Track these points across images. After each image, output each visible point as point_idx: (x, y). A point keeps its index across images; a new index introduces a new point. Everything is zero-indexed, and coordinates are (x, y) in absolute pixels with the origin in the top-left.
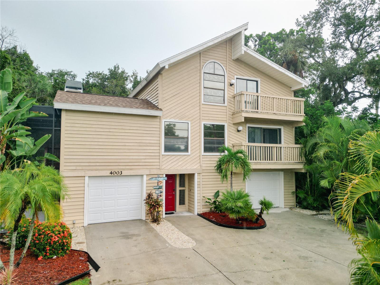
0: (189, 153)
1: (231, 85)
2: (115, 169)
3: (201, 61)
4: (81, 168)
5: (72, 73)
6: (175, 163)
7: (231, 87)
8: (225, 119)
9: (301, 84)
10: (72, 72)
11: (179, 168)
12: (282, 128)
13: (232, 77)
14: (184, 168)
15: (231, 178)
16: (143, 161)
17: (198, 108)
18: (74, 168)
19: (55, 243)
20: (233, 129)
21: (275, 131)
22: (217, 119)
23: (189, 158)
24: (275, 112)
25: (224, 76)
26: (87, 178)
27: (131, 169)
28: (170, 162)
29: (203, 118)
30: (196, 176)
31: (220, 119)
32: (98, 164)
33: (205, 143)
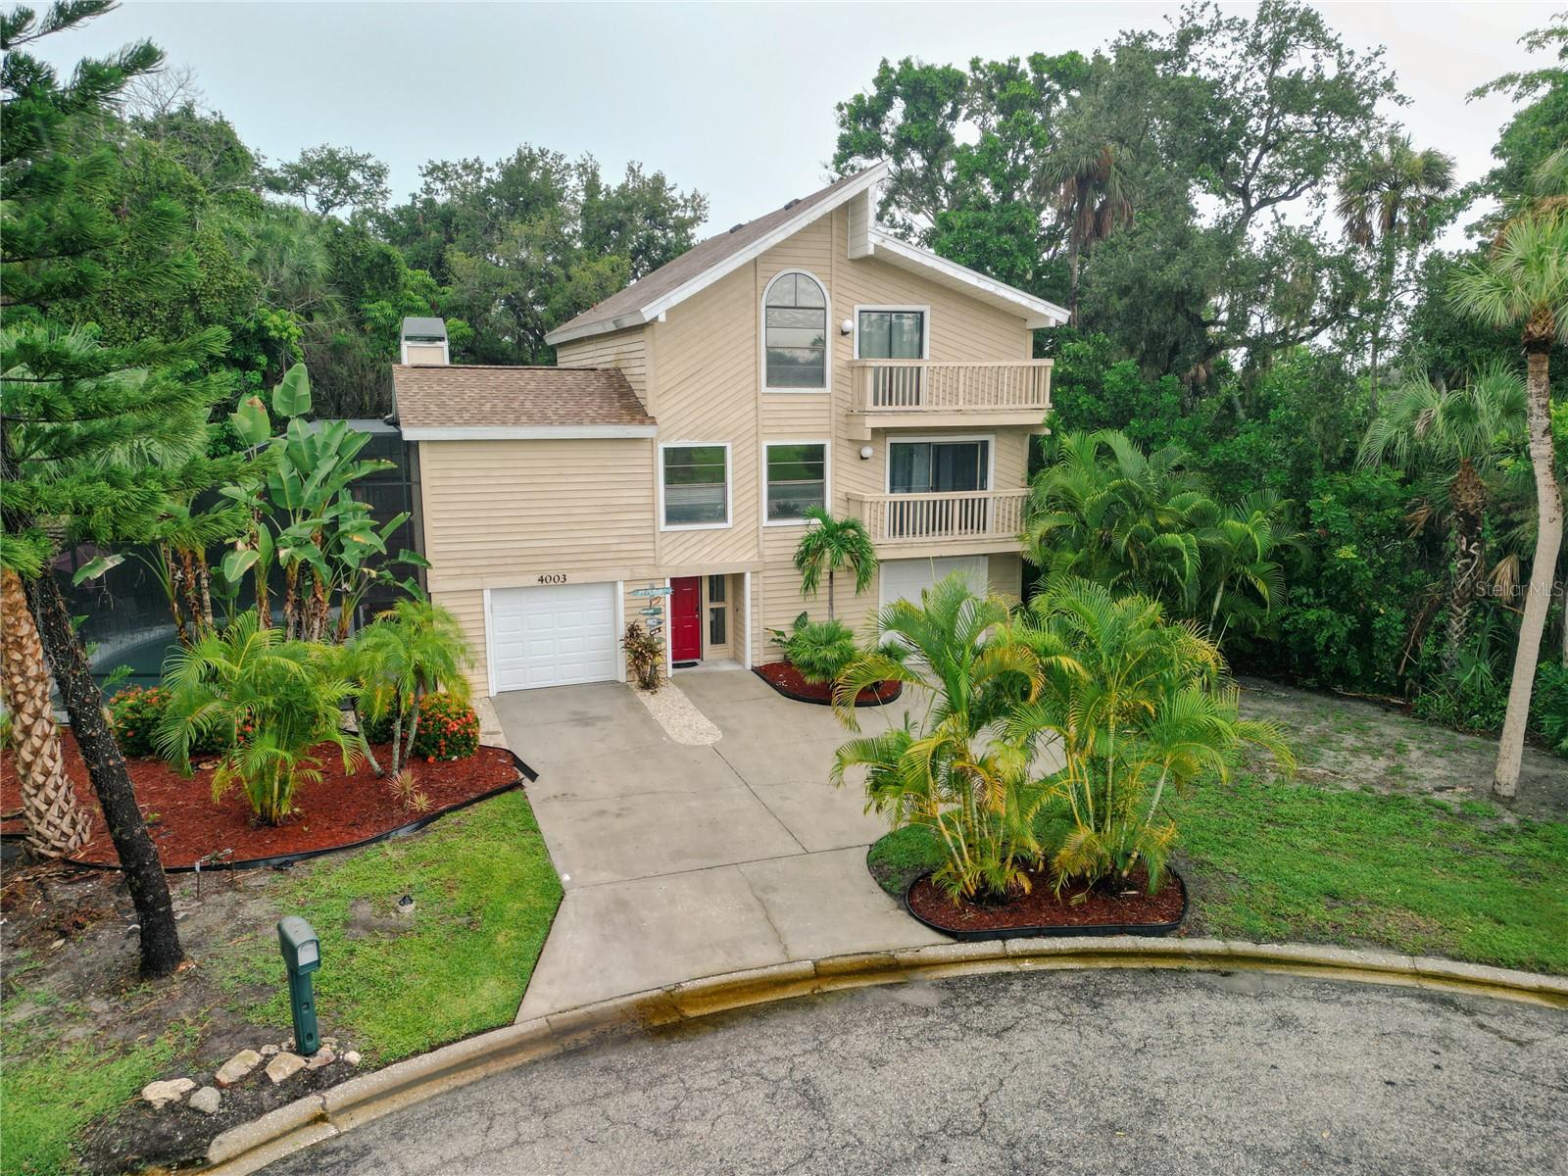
0: (730, 523)
1: (844, 333)
2: (550, 570)
3: (759, 274)
4: (472, 571)
5: (370, 162)
6: (693, 550)
7: (843, 339)
8: (826, 429)
9: (1047, 318)
10: (369, 156)
11: (704, 562)
12: (991, 438)
13: (849, 310)
14: (717, 560)
15: (831, 587)
16: (614, 548)
17: (752, 405)
18: (458, 572)
19: (454, 734)
20: (848, 453)
21: (971, 448)
22: (805, 429)
23: (730, 534)
24: (961, 405)
25: (824, 309)
26: (487, 594)
27: (587, 569)
28: (681, 549)
29: (766, 430)
30: (748, 577)
31: (812, 429)
32: (509, 561)
33: (771, 496)
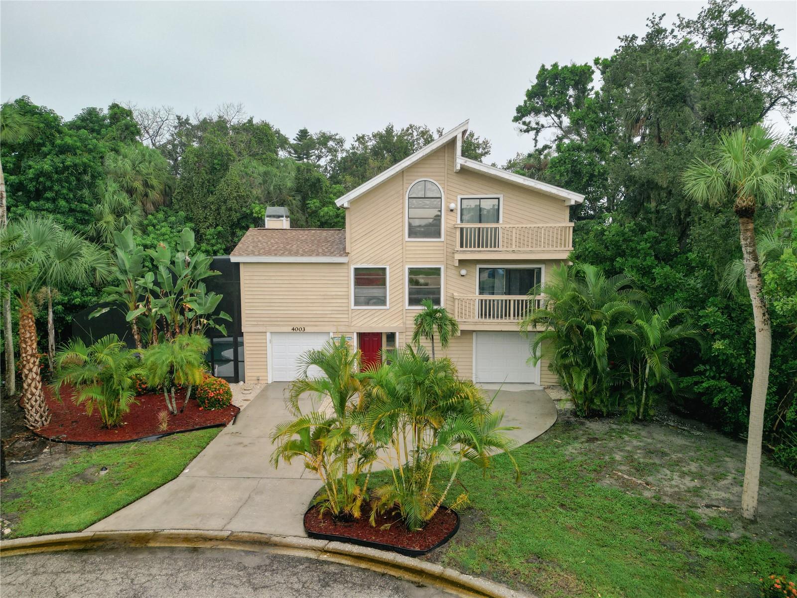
0: (388, 307)
1: (452, 210)
2: (298, 325)
3: (405, 181)
4: (261, 323)
5: (337, 137)
6: (369, 319)
7: (452, 213)
8: (442, 259)
9: (570, 200)
10: (337, 134)
11: (373, 325)
12: (543, 267)
13: (455, 198)
14: (380, 325)
16: (329, 316)
17: (400, 247)
18: (255, 323)
20: (453, 273)
21: (531, 272)
22: (430, 260)
23: (388, 312)
25: (441, 198)
26: (268, 335)
27: (316, 326)
28: (362, 318)
29: (408, 260)
30: (397, 334)
31: (433, 260)
32: (279, 319)
33: (410, 293)
